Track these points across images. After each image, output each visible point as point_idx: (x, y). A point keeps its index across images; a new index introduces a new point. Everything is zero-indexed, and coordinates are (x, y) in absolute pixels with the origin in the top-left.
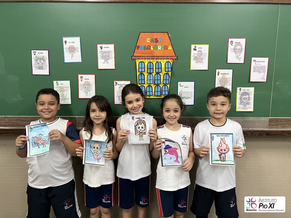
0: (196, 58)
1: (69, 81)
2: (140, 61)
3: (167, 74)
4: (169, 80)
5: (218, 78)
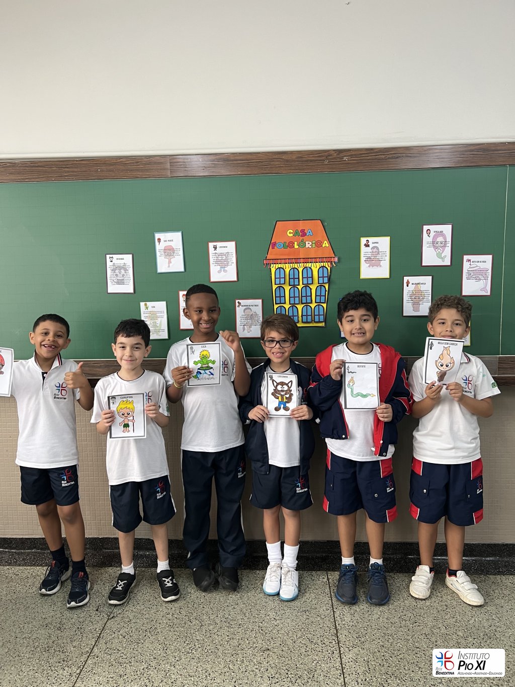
0: (368, 260)
1: (165, 303)
2: (277, 268)
3: (321, 286)
4: (325, 296)
5: (407, 290)
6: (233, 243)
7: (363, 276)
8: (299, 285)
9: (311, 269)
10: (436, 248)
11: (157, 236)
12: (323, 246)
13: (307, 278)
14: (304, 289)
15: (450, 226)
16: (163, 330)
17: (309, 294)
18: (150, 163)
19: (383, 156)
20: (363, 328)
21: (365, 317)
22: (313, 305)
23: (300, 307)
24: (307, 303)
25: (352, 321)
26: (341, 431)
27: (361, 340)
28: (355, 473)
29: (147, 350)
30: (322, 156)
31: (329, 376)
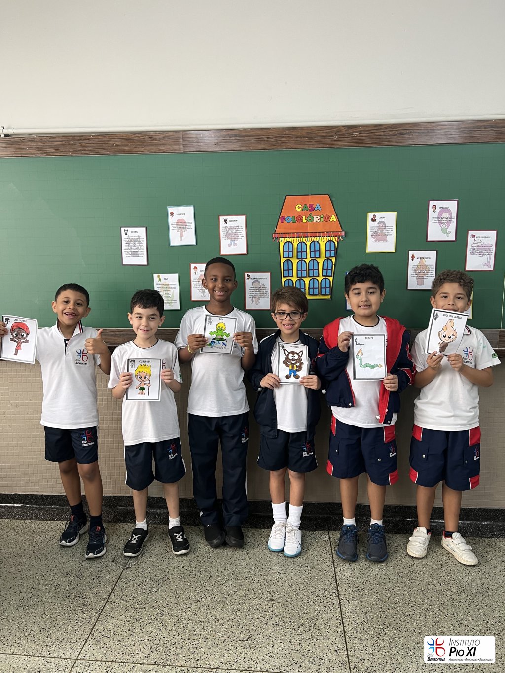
0: (375, 234)
1: (177, 274)
2: (285, 241)
3: (328, 259)
4: (332, 269)
5: (412, 265)
6: (243, 217)
7: (369, 250)
8: (306, 258)
9: (319, 243)
10: (441, 223)
11: (170, 209)
12: (331, 220)
13: (315, 251)
14: (312, 262)
15: (456, 202)
16: (175, 301)
17: (316, 267)
18: (163, 138)
19: (391, 133)
20: (369, 300)
21: (371, 290)
22: (320, 279)
23: (307, 280)
24: (314, 276)
25: (358, 294)
26: (347, 399)
27: (366, 312)
28: (359, 439)
29: (161, 320)
30: (332, 132)
31: (337, 347)
